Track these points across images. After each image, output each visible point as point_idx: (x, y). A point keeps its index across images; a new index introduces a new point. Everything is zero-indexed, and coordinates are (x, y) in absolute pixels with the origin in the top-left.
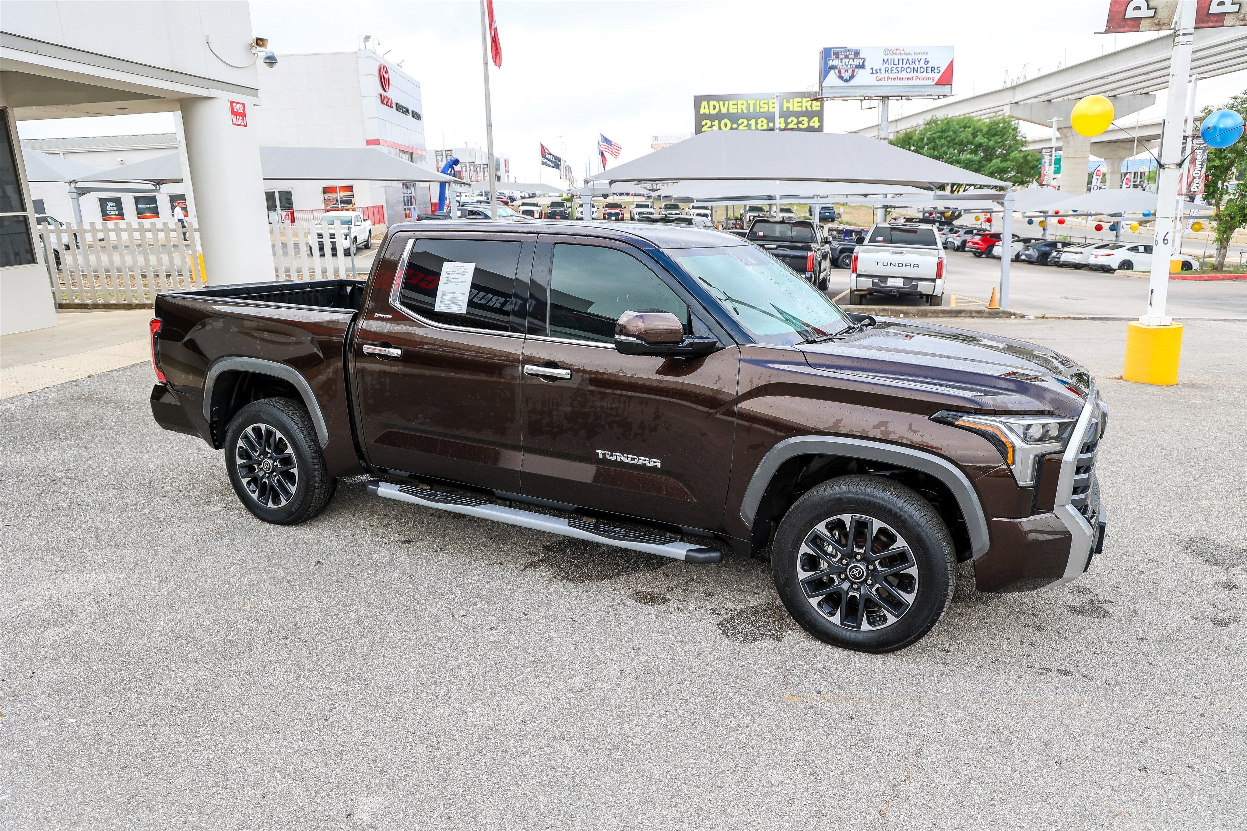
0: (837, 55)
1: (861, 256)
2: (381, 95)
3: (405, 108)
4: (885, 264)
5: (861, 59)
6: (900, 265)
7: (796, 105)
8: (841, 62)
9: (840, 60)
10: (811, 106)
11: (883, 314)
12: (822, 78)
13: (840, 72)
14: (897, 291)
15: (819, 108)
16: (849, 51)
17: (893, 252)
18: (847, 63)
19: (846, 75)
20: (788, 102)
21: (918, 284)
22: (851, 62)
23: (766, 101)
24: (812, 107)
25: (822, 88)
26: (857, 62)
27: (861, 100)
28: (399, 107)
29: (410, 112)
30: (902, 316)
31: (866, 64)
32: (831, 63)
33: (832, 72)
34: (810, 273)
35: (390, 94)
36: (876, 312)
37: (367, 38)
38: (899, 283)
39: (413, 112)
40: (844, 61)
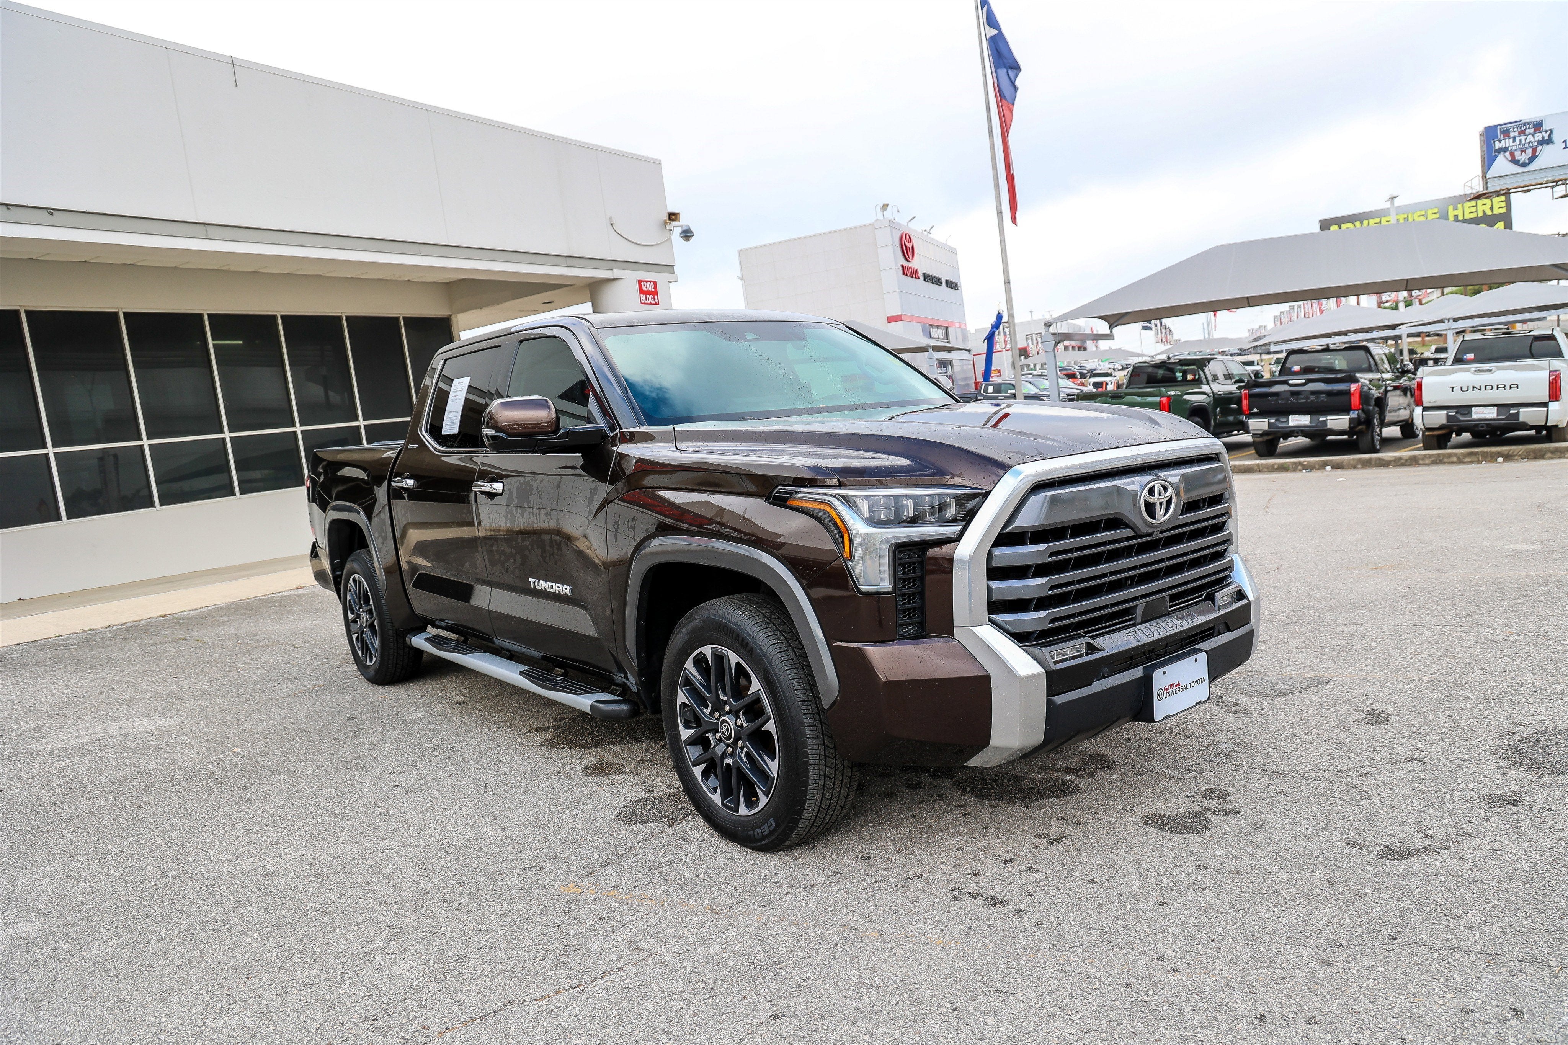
0: (1506, 133)
1: (1426, 381)
2: (902, 266)
3: (935, 277)
4: (1465, 389)
5: (1546, 132)
6: (1489, 388)
7: (1467, 210)
8: (1514, 141)
9: (1511, 140)
10: (1491, 209)
11: (1469, 460)
12: (1486, 168)
13: (1512, 155)
14: (1487, 425)
15: (1504, 210)
16: (1525, 124)
17: (1475, 371)
18: (1523, 142)
19: (1523, 158)
20: (1456, 208)
21: (1518, 412)
22: (1530, 139)
23: (1423, 213)
24: (1492, 211)
25: (1486, 180)
26: (1538, 137)
27: (1552, 187)
28: (927, 278)
29: (943, 281)
30: (1500, 460)
31: (1555, 137)
32: (1498, 145)
33: (1501, 157)
34: (1356, 412)
35: (915, 263)
36: (1458, 458)
37: (885, 206)
38: (1491, 413)
39: (947, 281)
40: (1517, 139)
